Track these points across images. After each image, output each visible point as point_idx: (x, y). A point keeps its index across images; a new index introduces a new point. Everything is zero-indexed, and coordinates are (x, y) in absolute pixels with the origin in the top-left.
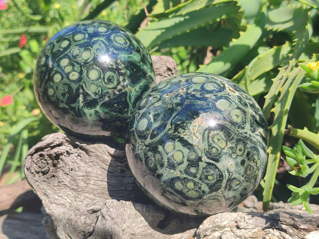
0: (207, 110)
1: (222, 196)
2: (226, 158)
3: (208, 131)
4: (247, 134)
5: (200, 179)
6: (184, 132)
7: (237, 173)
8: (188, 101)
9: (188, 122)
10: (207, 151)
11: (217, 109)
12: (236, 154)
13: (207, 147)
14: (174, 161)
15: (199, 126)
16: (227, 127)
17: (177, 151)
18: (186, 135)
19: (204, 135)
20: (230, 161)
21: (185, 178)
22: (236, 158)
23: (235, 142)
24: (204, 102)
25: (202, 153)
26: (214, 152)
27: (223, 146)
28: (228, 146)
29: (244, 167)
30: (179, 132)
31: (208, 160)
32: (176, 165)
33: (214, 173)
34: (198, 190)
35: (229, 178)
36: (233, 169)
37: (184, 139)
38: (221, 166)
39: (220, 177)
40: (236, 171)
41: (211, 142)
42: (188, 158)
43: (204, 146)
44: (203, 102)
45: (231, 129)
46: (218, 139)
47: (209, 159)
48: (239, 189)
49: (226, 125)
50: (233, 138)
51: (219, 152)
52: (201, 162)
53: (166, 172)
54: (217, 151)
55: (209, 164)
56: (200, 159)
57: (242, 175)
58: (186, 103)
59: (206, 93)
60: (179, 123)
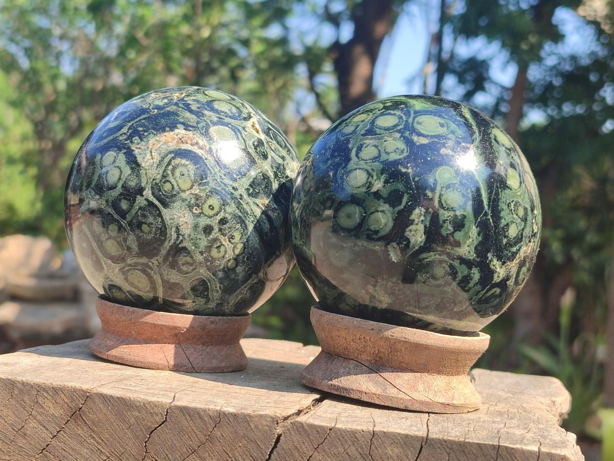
0: (190, 128)
1: (157, 272)
2: (181, 207)
3: (173, 155)
4: (237, 192)
5: (130, 224)
6: (138, 144)
7: (192, 241)
8: (174, 107)
9: (153, 133)
10: (156, 183)
11: (208, 134)
12: (202, 209)
13: (159, 177)
14: (105, 182)
15: (165, 143)
16: (207, 164)
17: (115, 167)
18: (139, 148)
19: (164, 158)
20: (186, 215)
21: (109, 214)
22: (198, 216)
23: (208, 191)
24: (196, 117)
25: (147, 183)
26: (165, 189)
27: (184, 187)
28: (193, 191)
29: (209, 238)
30: (132, 142)
31: (152, 197)
32: (105, 189)
33: (153, 222)
34: (122, 242)
35: (175, 243)
36: (186, 230)
37: (133, 152)
38: (169, 216)
39: (161, 234)
40: (191, 237)
41: (169, 172)
42: (125, 182)
43: (156, 174)
44: (194, 116)
45: (211, 169)
46: (182, 173)
47: (154, 197)
48: (189, 275)
49: (206, 159)
50: (208, 183)
51: (173, 193)
52: (141, 196)
53: (90, 196)
54: (171, 189)
55: (151, 204)
56: (140, 191)
57: (200, 250)
58: (168, 109)
59: (208, 109)
60: (140, 129)
